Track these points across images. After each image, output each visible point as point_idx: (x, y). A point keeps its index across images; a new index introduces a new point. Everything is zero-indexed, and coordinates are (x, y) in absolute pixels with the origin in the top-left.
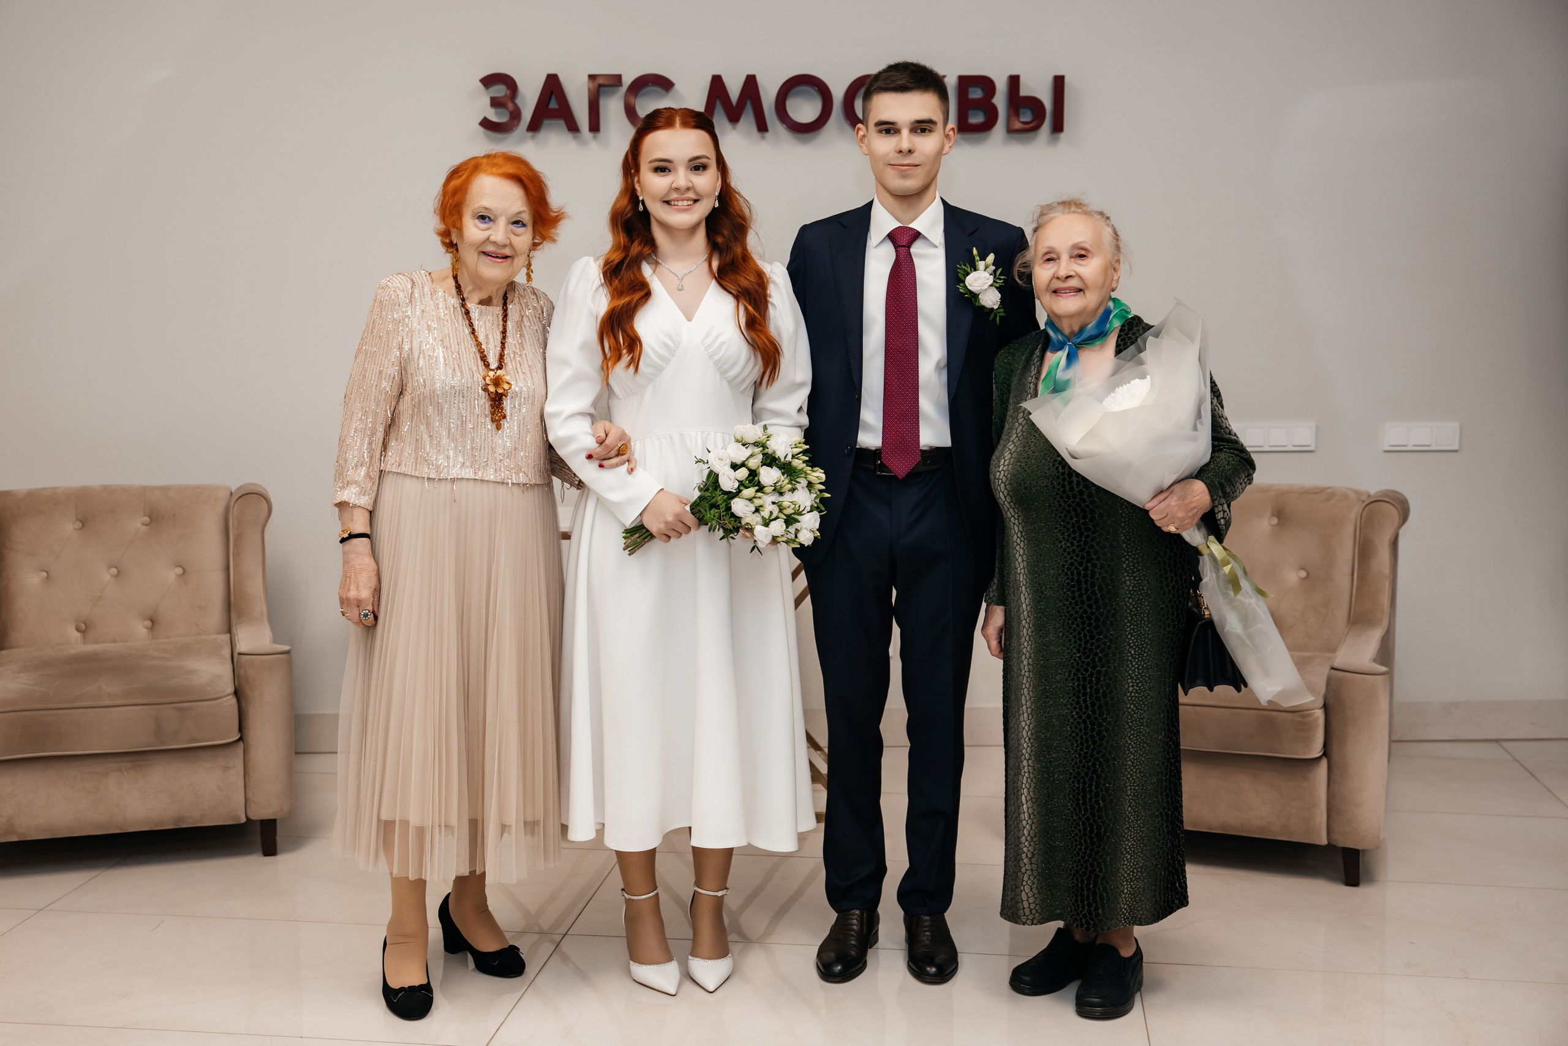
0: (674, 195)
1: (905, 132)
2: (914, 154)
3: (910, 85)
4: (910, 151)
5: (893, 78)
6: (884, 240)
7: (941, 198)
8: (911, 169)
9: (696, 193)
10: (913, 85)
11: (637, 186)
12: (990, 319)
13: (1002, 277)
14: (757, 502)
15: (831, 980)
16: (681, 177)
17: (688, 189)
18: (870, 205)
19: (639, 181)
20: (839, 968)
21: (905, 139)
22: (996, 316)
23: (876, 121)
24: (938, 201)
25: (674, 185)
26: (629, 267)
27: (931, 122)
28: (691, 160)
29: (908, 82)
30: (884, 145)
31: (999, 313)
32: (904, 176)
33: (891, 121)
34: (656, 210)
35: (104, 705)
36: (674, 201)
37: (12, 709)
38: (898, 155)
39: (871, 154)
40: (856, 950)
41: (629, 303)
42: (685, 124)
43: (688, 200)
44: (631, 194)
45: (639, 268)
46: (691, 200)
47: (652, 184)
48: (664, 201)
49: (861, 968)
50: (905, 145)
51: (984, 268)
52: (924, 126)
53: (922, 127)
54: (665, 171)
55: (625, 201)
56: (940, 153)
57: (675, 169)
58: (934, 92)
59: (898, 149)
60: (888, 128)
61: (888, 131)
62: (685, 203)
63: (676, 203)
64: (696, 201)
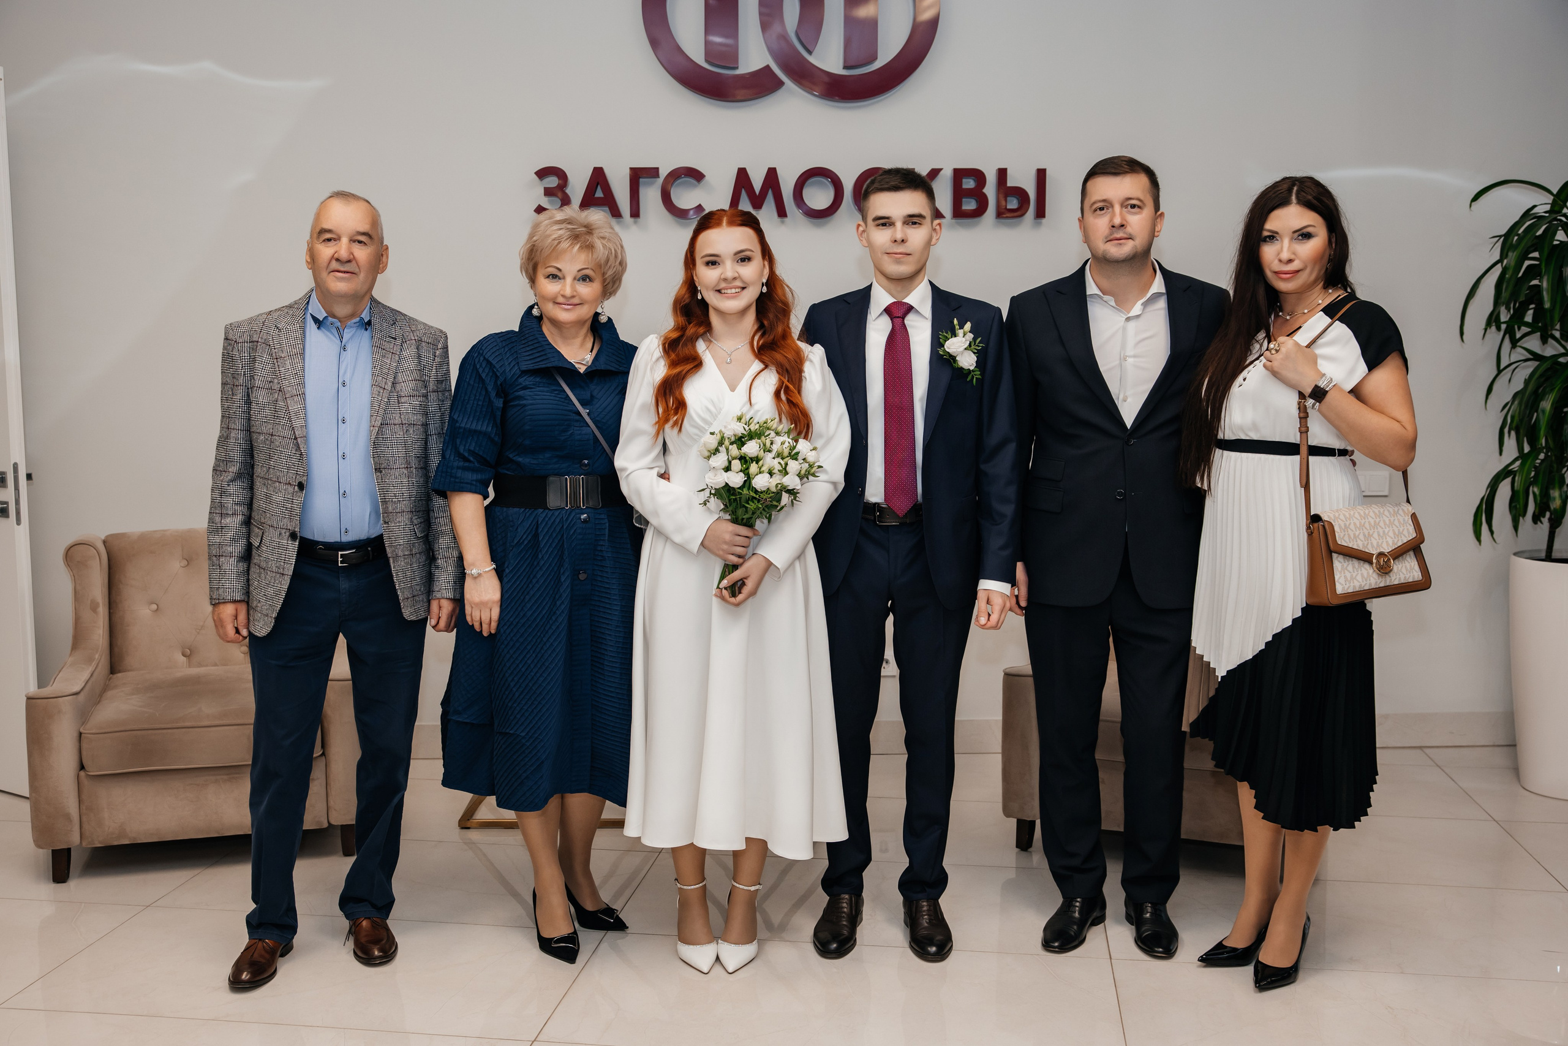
0: (723, 285)
1: (899, 224)
2: (905, 244)
3: (901, 185)
4: (903, 241)
5: (887, 180)
6: (881, 314)
7: (929, 281)
8: (904, 257)
9: (743, 282)
10: (904, 186)
11: (695, 278)
12: (968, 380)
13: (981, 345)
15: (829, 956)
16: (729, 269)
17: (735, 279)
18: (869, 287)
19: (696, 275)
20: (835, 945)
21: (899, 231)
22: (973, 377)
23: (874, 216)
24: (926, 282)
25: (723, 277)
26: (685, 344)
27: (920, 216)
28: (736, 254)
29: (900, 183)
30: (881, 237)
31: (975, 375)
32: (898, 262)
33: (886, 215)
34: (711, 298)
35: (204, 725)
36: (724, 289)
37: (123, 729)
38: (892, 244)
39: (870, 245)
40: (847, 929)
41: (680, 372)
42: (731, 223)
43: (735, 288)
44: (691, 285)
45: (694, 346)
46: (738, 288)
47: (707, 276)
48: (716, 290)
49: (852, 945)
50: (899, 236)
51: (963, 335)
52: (915, 220)
53: (913, 220)
54: (715, 264)
55: (684, 290)
56: (928, 244)
57: (723, 262)
58: (923, 191)
59: (893, 240)
60: (884, 222)
61: (884, 225)
62: (733, 291)
63: (726, 291)
64: (743, 288)
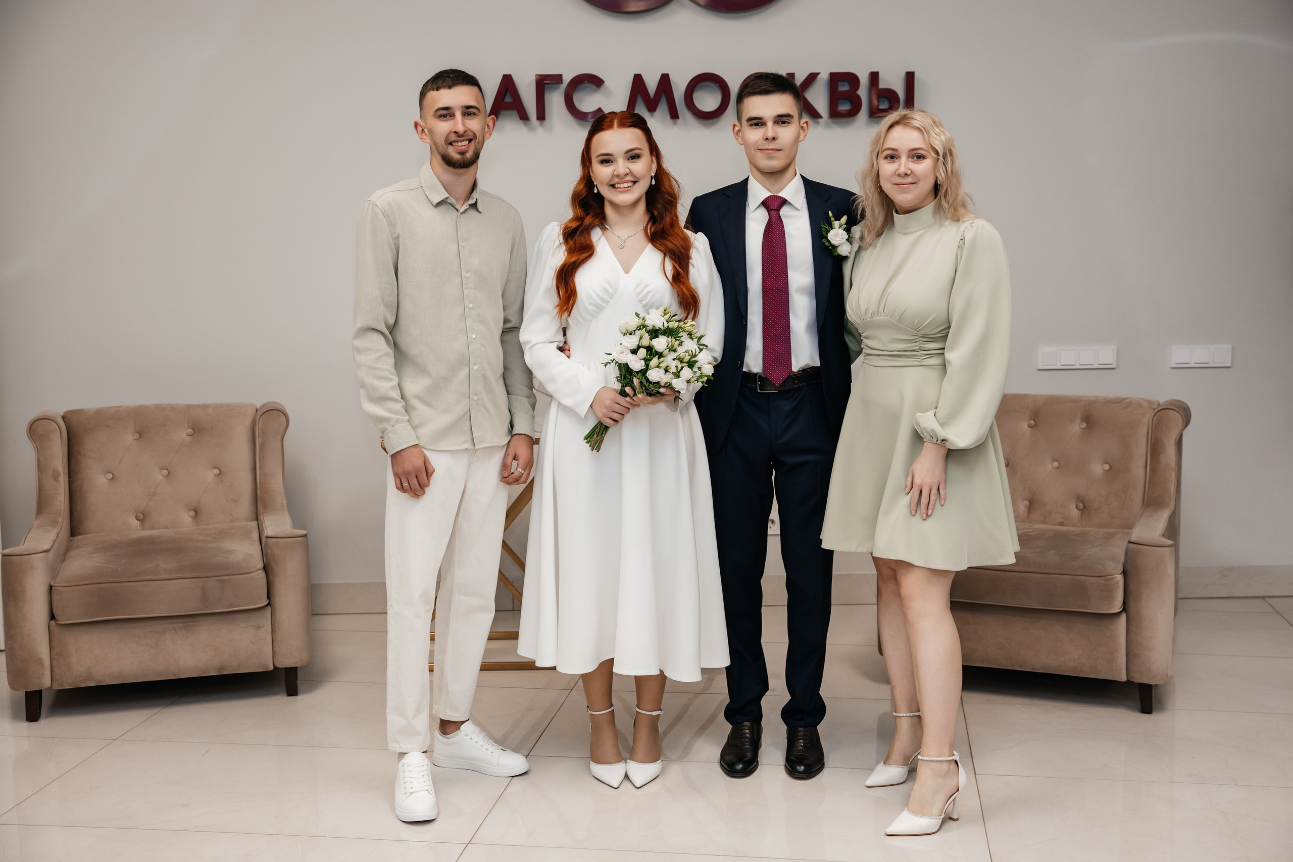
0: (616, 180)
1: (770, 124)
2: (776, 141)
3: (771, 89)
4: (774, 138)
5: (759, 85)
6: (760, 206)
7: (800, 174)
8: (774, 152)
9: (634, 177)
10: (774, 89)
11: (591, 174)
14: (663, 365)
15: (734, 776)
16: (621, 166)
17: (626, 175)
18: (746, 181)
19: (592, 171)
20: (741, 766)
21: (771, 129)
23: (748, 117)
24: (797, 175)
25: (616, 173)
27: (789, 116)
28: (626, 152)
29: (770, 86)
30: (754, 135)
32: (769, 158)
33: (758, 116)
34: (606, 192)
36: (617, 184)
38: (764, 141)
39: (745, 143)
40: (750, 752)
42: (622, 125)
43: (628, 183)
44: (588, 181)
46: (630, 182)
47: (601, 173)
48: (610, 185)
49: (756, 765)
50: (770, 134)
51: (838, 226)
53: (784, 119)
54: (609, 162)
55: (581, 187)
56: (797, 140)
57: (616, 160)
58: (790, 93)
59: (765, 137)
60: (757, 122)
61: (757, 124)
62: (626, 185)
63: (619, 186)
64: (635, 182)
